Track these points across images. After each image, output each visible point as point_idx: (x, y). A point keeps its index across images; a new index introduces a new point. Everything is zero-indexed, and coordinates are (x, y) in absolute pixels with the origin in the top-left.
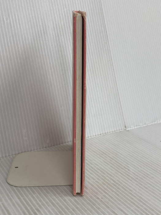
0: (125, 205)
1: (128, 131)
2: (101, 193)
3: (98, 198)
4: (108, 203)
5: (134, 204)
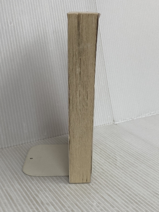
2: (92, 180)
3: (89, 185)
4: (97, 189)
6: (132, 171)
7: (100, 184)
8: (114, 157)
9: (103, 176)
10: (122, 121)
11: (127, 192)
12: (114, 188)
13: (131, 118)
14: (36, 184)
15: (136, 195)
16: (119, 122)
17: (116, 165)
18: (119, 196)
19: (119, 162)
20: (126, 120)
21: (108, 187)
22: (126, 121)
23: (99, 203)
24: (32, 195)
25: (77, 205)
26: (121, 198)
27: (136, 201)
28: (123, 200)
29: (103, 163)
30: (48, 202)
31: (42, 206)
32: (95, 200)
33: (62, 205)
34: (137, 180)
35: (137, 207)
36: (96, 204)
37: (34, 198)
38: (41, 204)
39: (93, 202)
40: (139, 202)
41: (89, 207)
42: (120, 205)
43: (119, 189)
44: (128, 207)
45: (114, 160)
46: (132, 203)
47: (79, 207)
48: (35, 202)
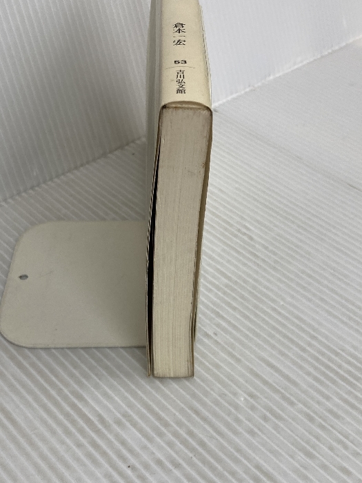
6: (303, 272)
7: (235, 327)
8: (244, 230)
9: (234, 299)
11: (310, 345)
15: (337, 354)
17: (255, 255)
19: (259, 243)
25: (197, 413)
28: (309, 374)
29: (219, 255)
30: (119, 415)
33: (159, 418)
34: (322, 300)
37: (73, 406)
38: (100, 426)
41: (229, 414)
43: (285, 336)
45: (246, 238)
46: (334, 382)
48: (81, 422)
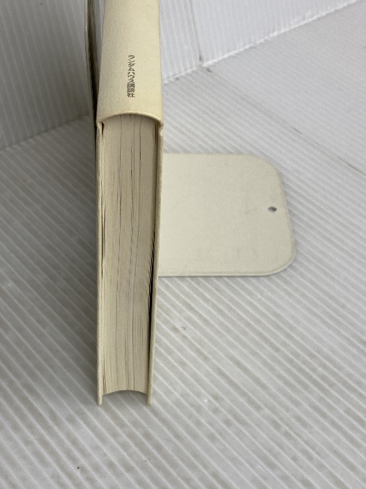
0: (244, 345)
1: (208, 70)
2: (180, 311)
3: (175, 330)
4: (200, 342)
5: (266, 340)
10: (223, 55)
12: (245, 334)
13: (250, 42)
14: (19, 343)
16: (215, 60)
18: (265, 363)
20: (234, 49)
21: (228, 331)
22: (236, 52)
23: (216, 398)
24: (16, 391)
26: (272, 369)
27: (315, 376)
31: (55, 428)
32: (204, 388)
35: (321, 400)
36: (209, 401)
39: (198, 395)
40: (323, 378)
42: (274, 397)
44: (297, 404)
47: (164, 421)
